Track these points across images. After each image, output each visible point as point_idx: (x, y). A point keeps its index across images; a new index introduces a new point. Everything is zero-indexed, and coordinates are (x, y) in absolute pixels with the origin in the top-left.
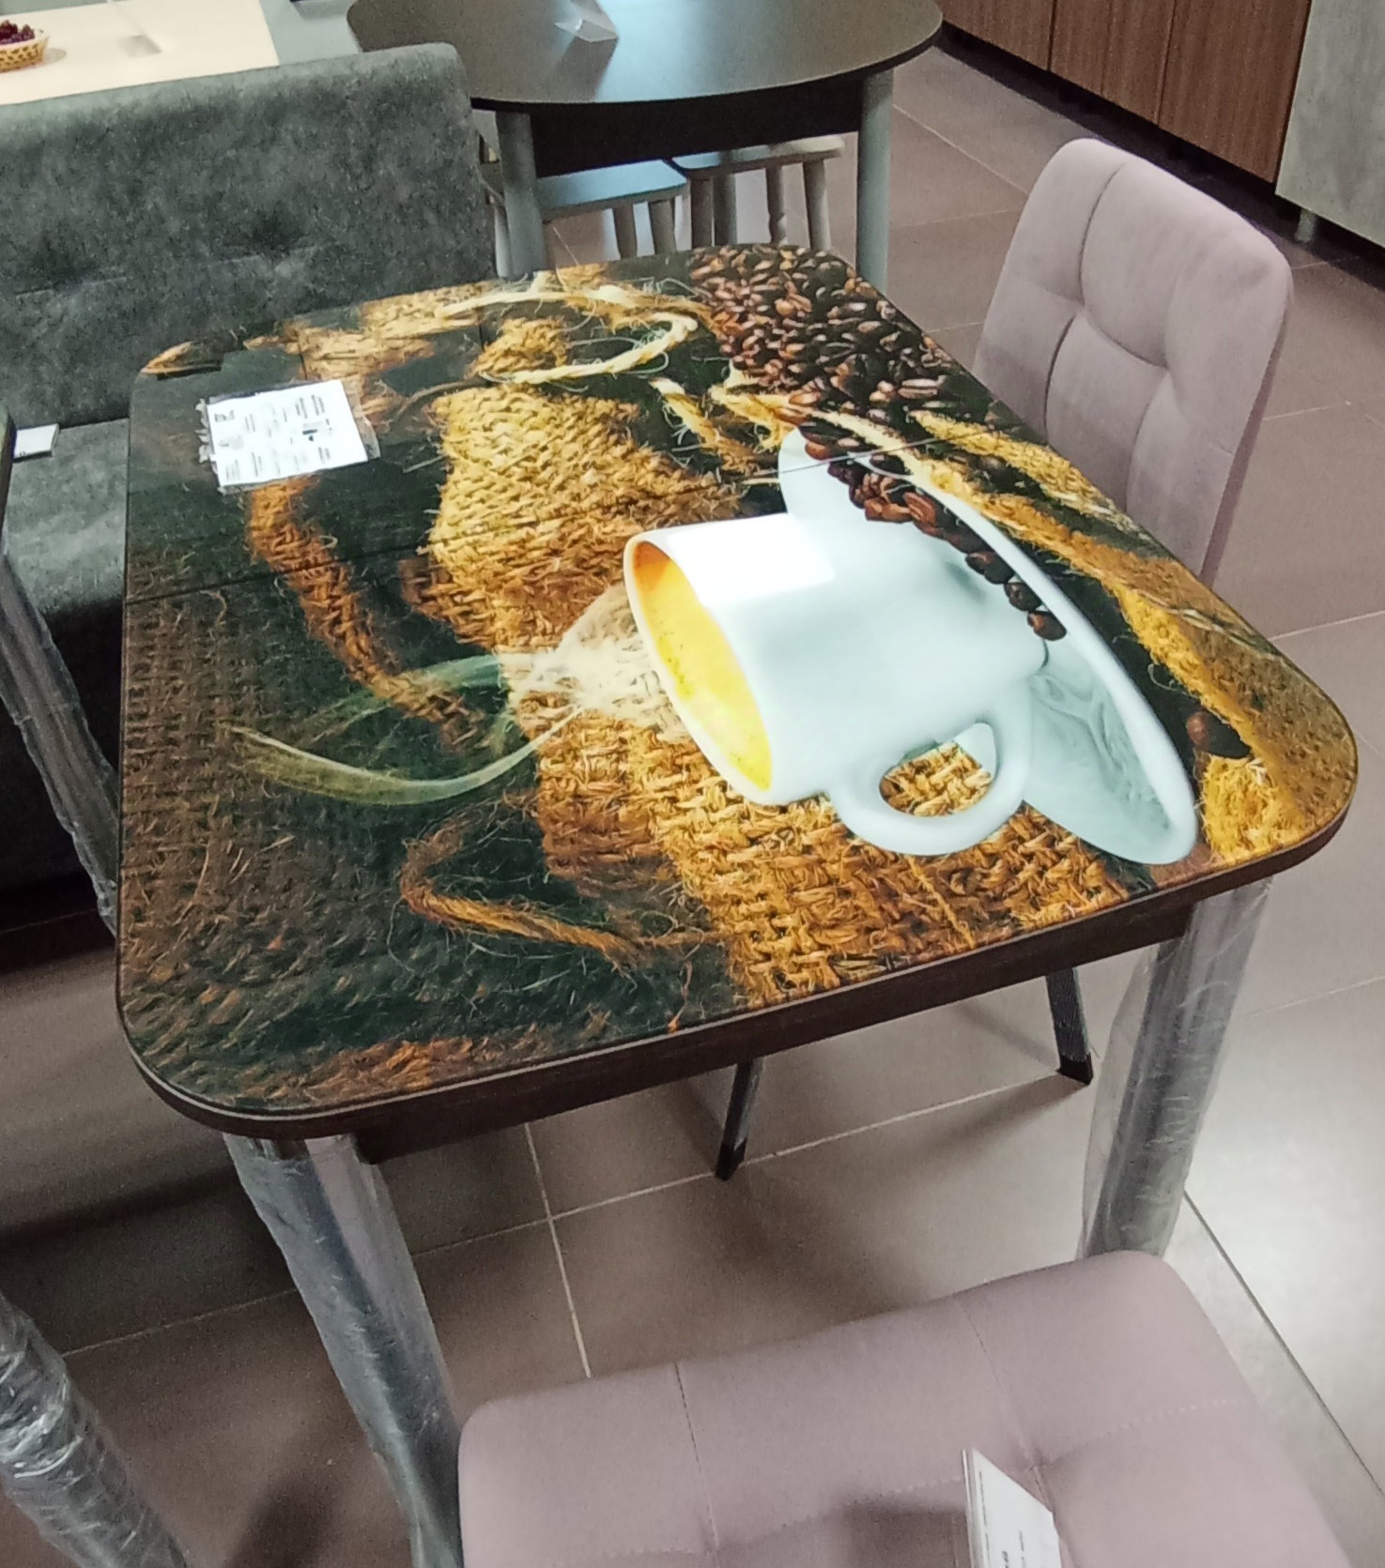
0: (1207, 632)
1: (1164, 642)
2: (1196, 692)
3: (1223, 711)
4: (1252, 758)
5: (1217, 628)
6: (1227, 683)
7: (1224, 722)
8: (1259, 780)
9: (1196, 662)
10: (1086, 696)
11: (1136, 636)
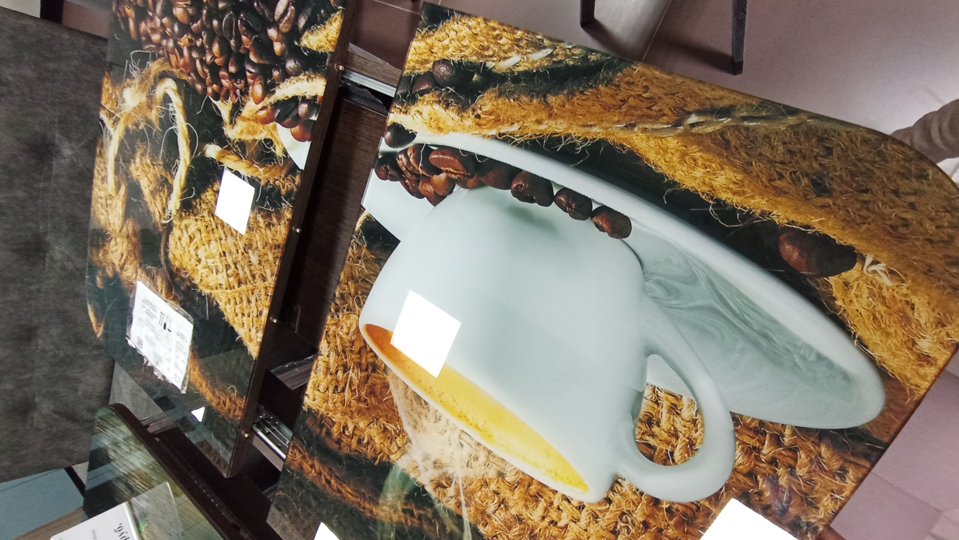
0: (722, 133)
1: (699, 172)
2: (763, 213)
3: (800, 219)
4: (864, 259)
5: (726, 121)
6: (778, 183)
7: (810, 231)
8: (886, 281)
9: (739, 177)
10: (693, 280)
11: (675, 183)
